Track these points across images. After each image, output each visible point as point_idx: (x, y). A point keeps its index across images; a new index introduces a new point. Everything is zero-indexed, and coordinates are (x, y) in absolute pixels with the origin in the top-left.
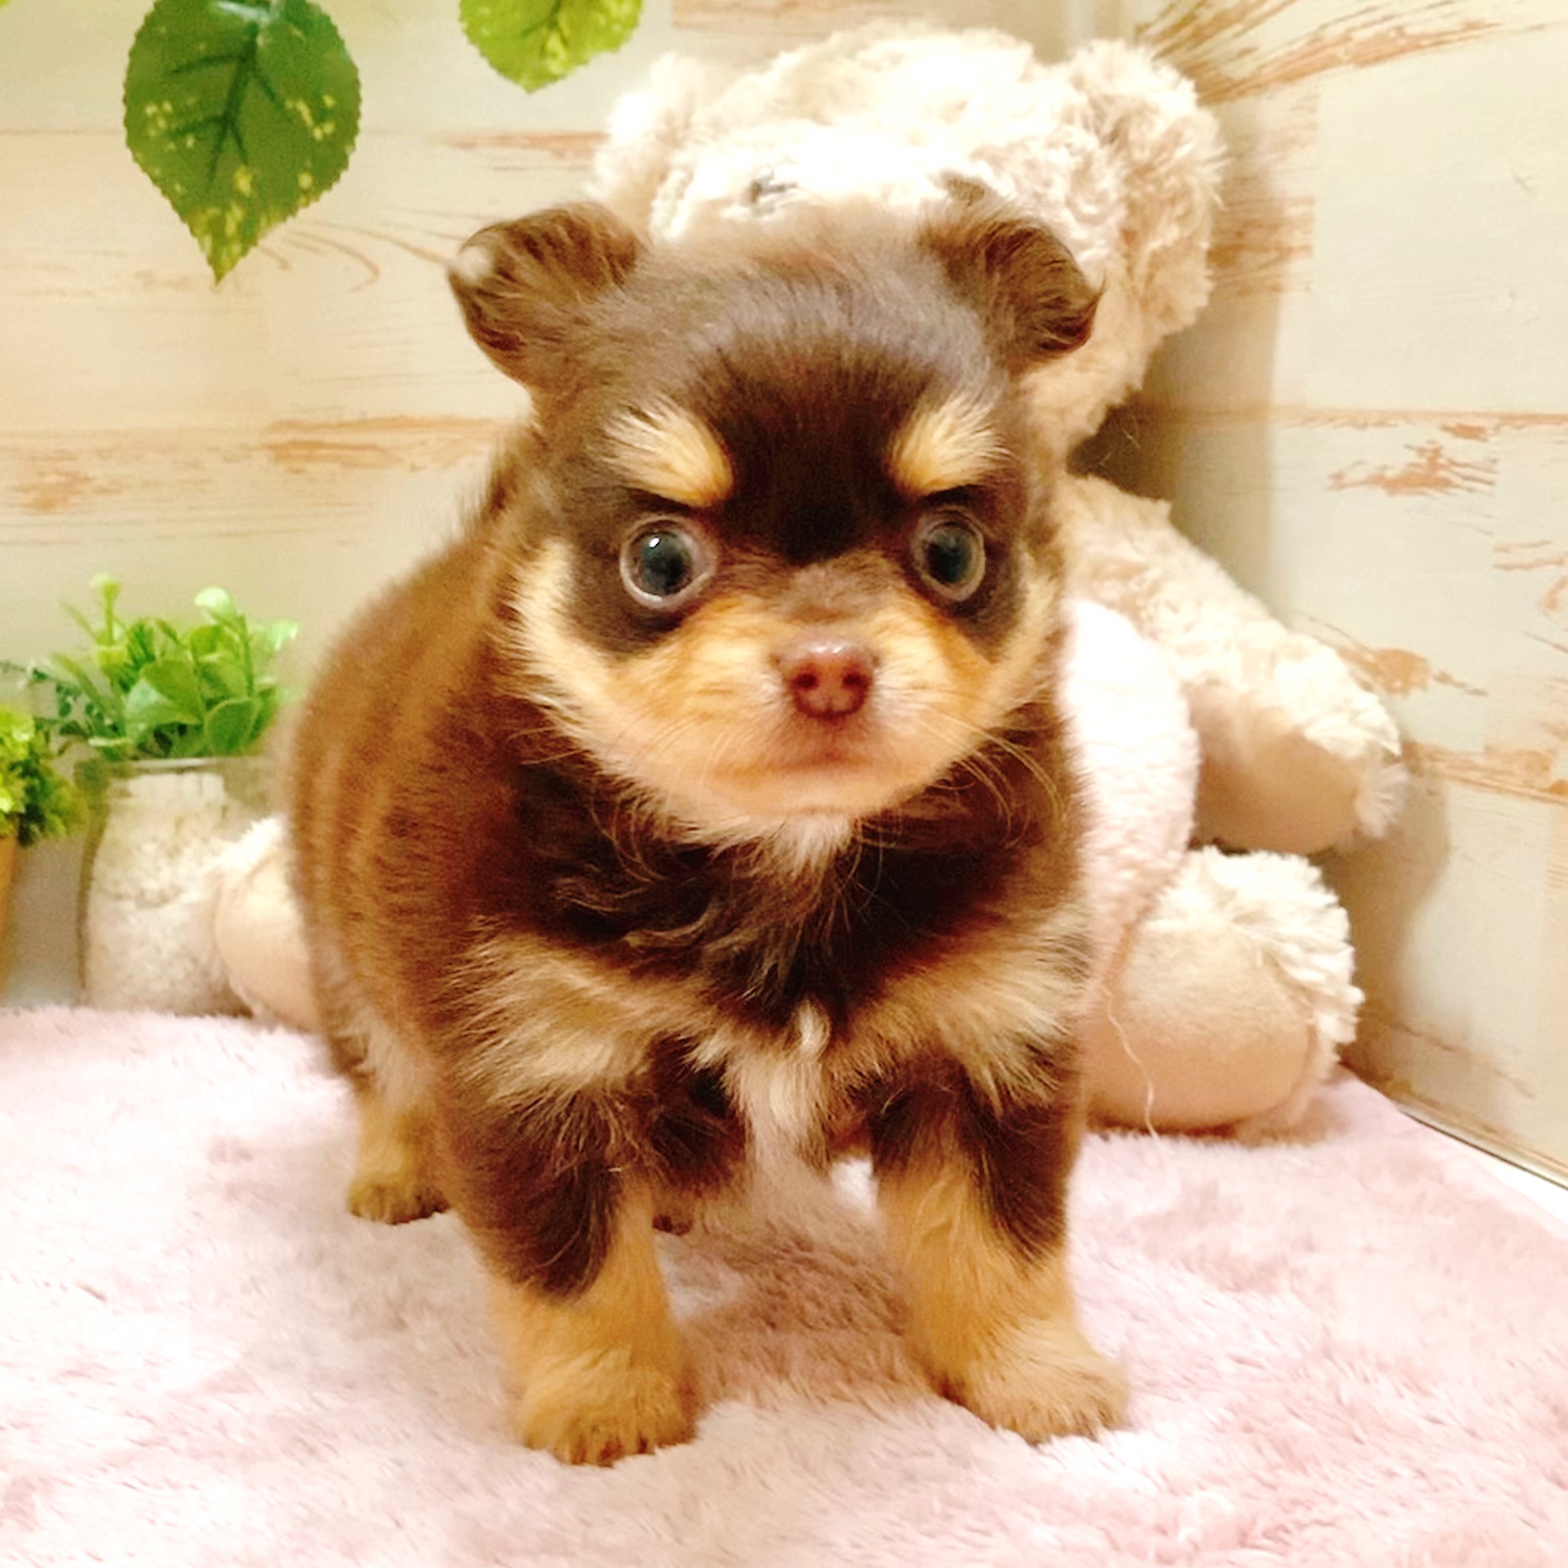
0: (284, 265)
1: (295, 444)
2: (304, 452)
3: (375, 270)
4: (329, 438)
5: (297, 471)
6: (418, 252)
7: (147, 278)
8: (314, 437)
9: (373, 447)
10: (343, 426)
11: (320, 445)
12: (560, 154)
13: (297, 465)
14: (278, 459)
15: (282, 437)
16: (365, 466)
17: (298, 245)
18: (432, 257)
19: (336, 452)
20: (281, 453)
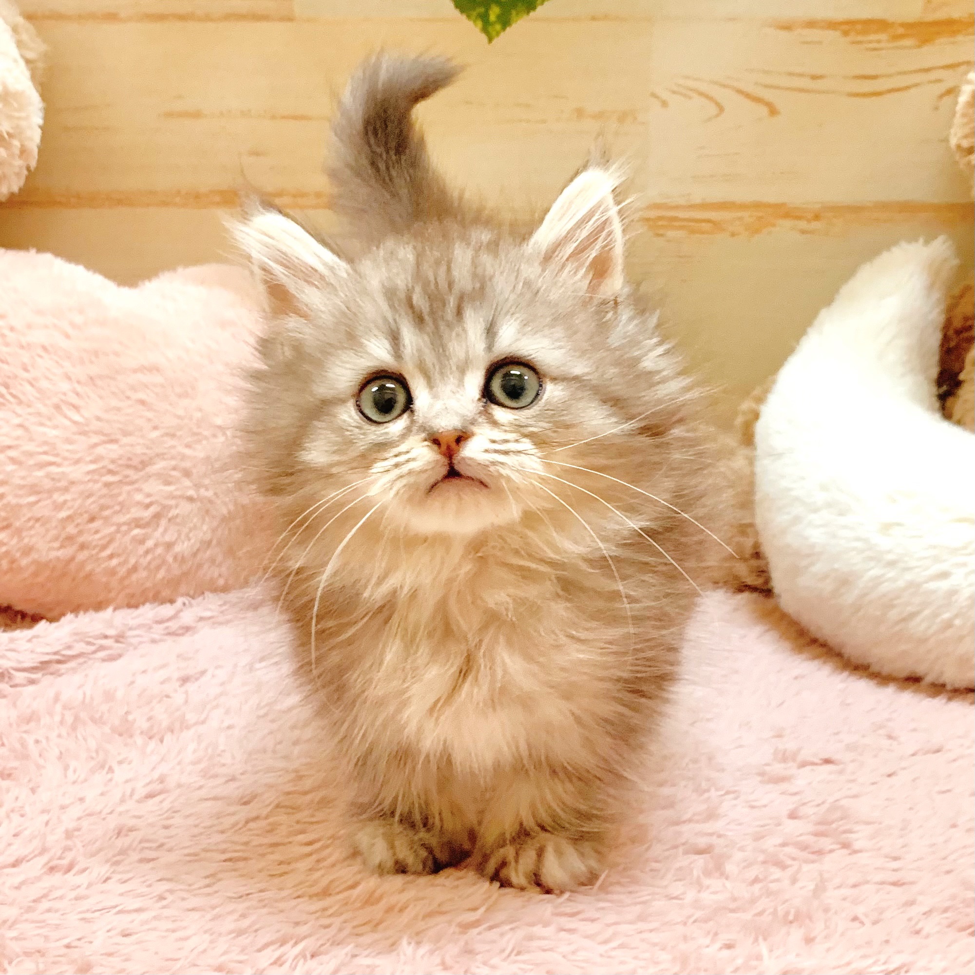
0: (664, 104)
1: (660, 218)
2: (665, 223)
3: (721, 109)
4: (681, 214)
5: (660, 236)
6: (748, 96)
7: (580, 113)
8: (672, 214)
9: (708, 221)
10: (692, 207)
11: (675, 219)
12: (846, 33)
13: (661, 232)
14: (651, 227)
15: (653, 214)
16: (702, 233)
17: (674, 92)
18: (757, 100)
19: (685, 223)
20: (652, 224)
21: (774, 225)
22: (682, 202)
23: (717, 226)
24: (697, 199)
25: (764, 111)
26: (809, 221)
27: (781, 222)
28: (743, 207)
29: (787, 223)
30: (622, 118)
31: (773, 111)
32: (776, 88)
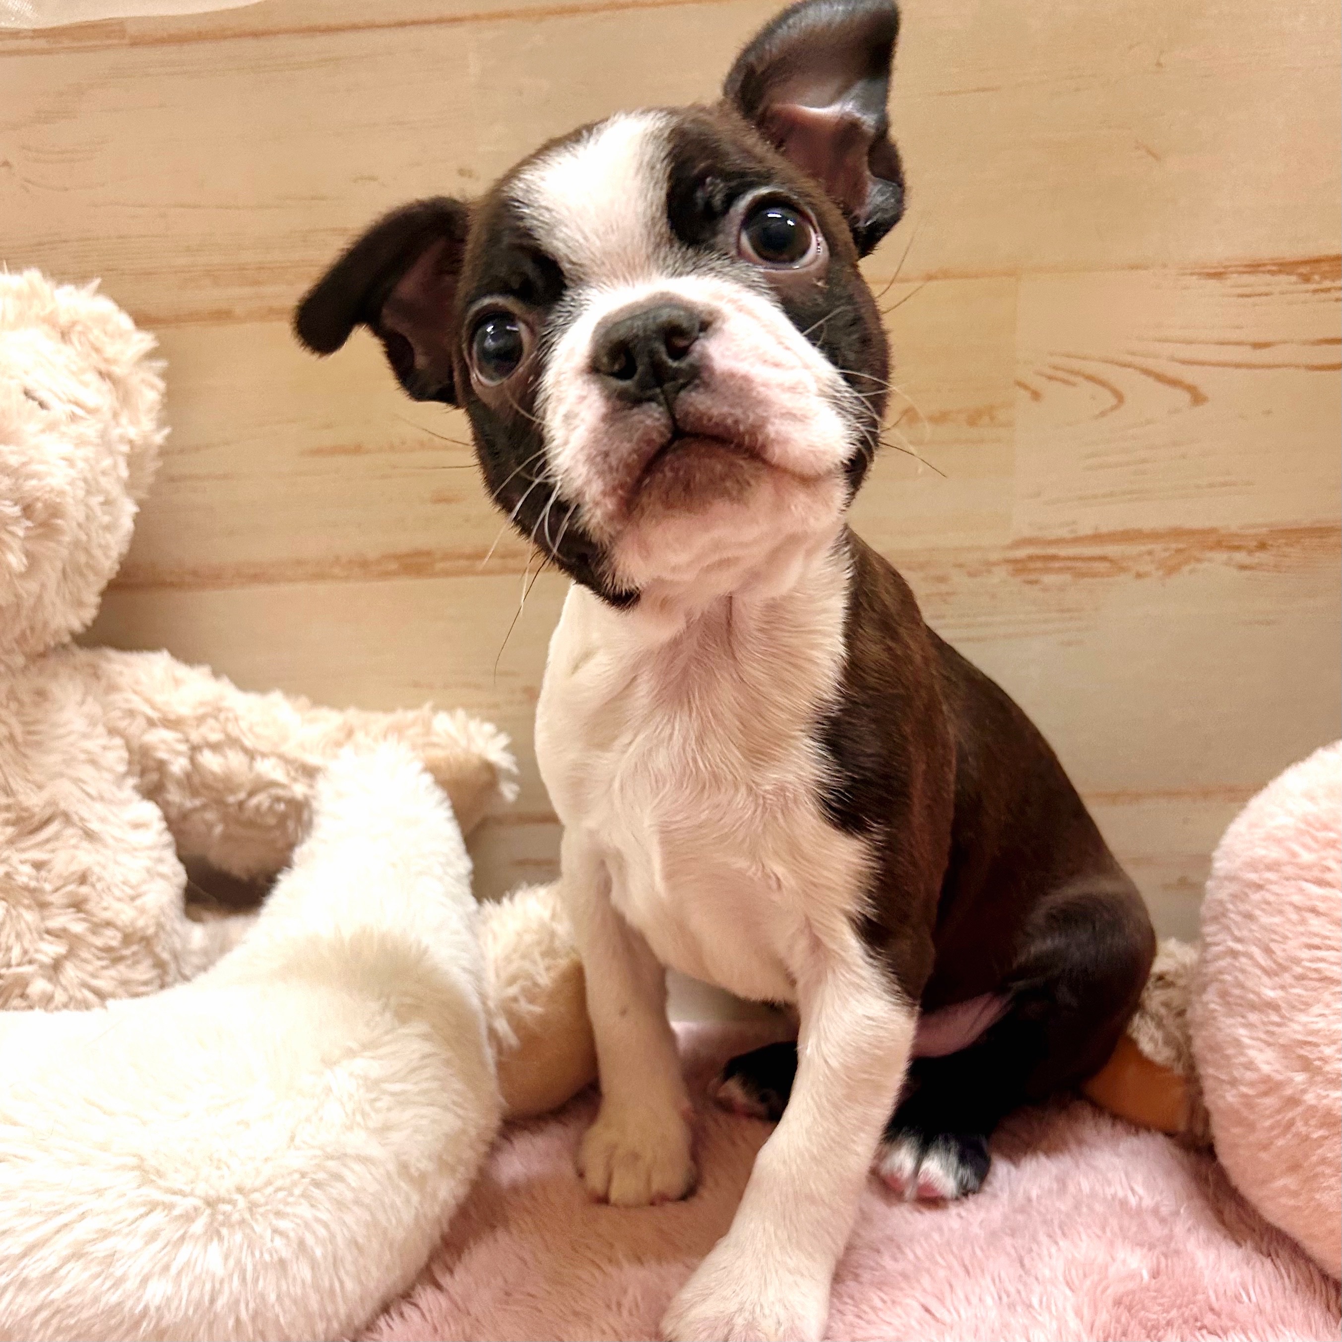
0: (1036, 395)
1: (1031, 558)
2: (1039, 565)
3: (1120, 397)
4: (1063, 552)
5: (1031, 582)
6: (1160, 378)
8: (1049, 551)
9: (1103, 558)
10: (1077, 540)
11: (1054, 558)
12: (1306, 279)
13: (1033, 577)
14: (1017, 572)
15: (1021, 553)
16: (1094, 575)
17: (1050, 378)
18: (1174, 383)
19: (1069, 564)
20: (1019, 567)
21: (1199, 560)
22: (1064, 533)
23: (1117, 566)
24: (1085, 529)
25: (1183, 397)
26: (1250, 552)
27: (1209, 554)
28: (1155, 536)
29: (1221, 556)
30: (973, 420)
31: (1197, 397)
32: (1202, 363)
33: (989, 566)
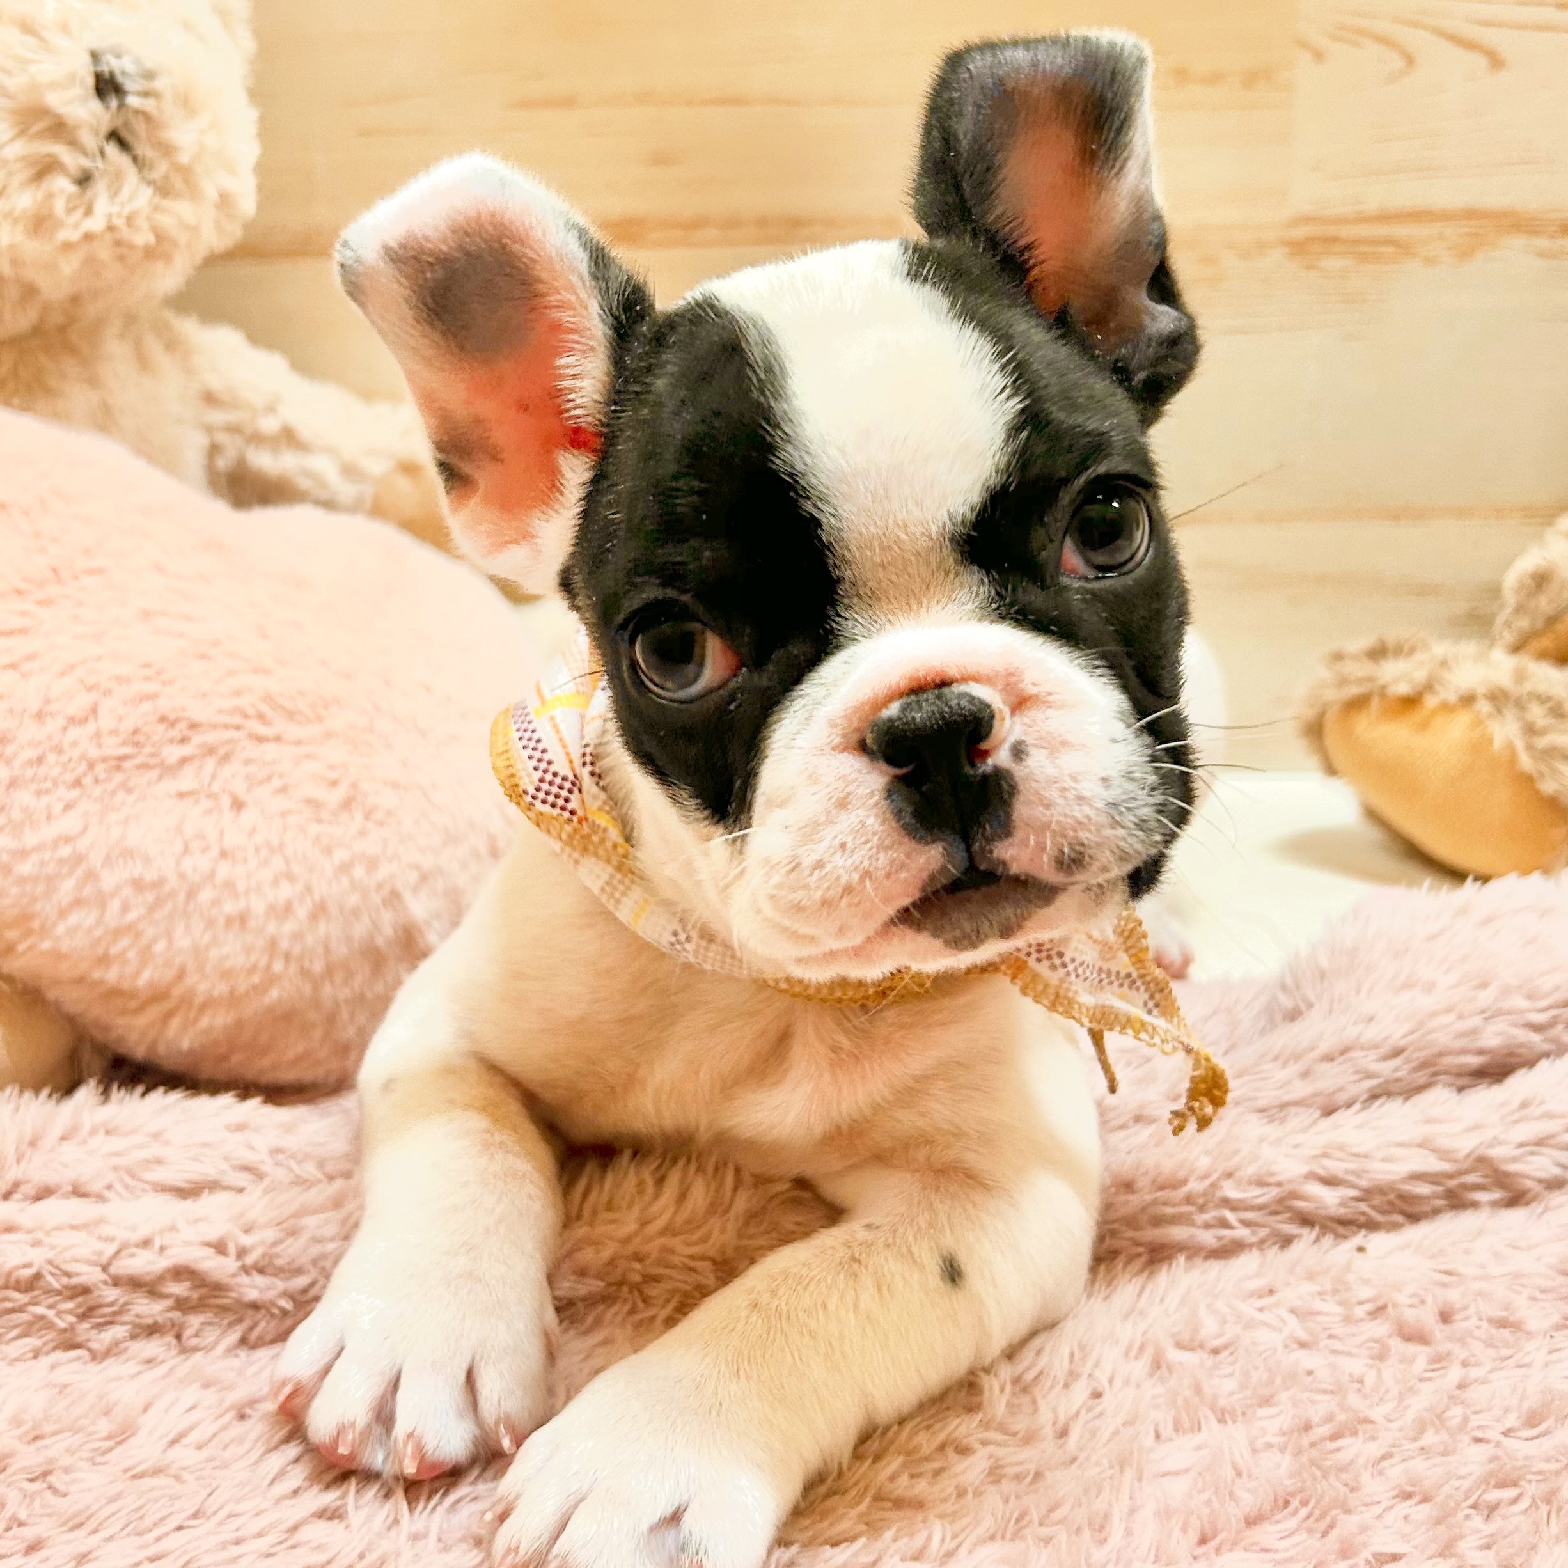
0: (1319, 56)
1: (1312, 240)
2: (1320, 247)
3: (1410, 60)
4: (1345, 232)
5: (1312, 267)
6: (1455, 39)
8: (1332, 231)
9: (1389, 241)
11: (1336, 240)
13: (1312, 261)
14: (1295, 255)
15: (1300, 232)
16: (1380, 261)
17: (1337, 39)
18: (1471, 45)
19: (1353, 247)
20: (1299, 248)
21: (1496, 246)
22: (1347, 212)
23: (1404, 248)
24: (1371, 207)
25: (1481, 62)
26: (1552, 237)
27: (1506, 239)
28: (1445, 216)
29: (1518, 241)
30: (1251, 79)
31: (1496, 61)
32: (1500, 25)
33: (1262, 246)
